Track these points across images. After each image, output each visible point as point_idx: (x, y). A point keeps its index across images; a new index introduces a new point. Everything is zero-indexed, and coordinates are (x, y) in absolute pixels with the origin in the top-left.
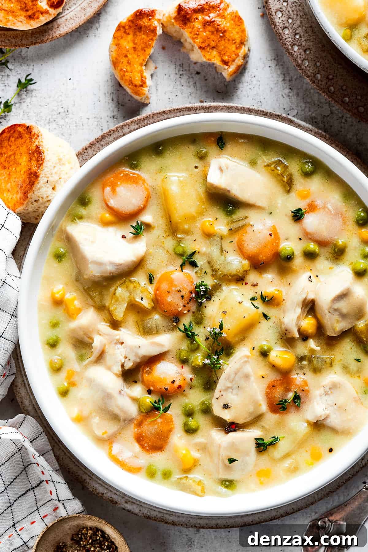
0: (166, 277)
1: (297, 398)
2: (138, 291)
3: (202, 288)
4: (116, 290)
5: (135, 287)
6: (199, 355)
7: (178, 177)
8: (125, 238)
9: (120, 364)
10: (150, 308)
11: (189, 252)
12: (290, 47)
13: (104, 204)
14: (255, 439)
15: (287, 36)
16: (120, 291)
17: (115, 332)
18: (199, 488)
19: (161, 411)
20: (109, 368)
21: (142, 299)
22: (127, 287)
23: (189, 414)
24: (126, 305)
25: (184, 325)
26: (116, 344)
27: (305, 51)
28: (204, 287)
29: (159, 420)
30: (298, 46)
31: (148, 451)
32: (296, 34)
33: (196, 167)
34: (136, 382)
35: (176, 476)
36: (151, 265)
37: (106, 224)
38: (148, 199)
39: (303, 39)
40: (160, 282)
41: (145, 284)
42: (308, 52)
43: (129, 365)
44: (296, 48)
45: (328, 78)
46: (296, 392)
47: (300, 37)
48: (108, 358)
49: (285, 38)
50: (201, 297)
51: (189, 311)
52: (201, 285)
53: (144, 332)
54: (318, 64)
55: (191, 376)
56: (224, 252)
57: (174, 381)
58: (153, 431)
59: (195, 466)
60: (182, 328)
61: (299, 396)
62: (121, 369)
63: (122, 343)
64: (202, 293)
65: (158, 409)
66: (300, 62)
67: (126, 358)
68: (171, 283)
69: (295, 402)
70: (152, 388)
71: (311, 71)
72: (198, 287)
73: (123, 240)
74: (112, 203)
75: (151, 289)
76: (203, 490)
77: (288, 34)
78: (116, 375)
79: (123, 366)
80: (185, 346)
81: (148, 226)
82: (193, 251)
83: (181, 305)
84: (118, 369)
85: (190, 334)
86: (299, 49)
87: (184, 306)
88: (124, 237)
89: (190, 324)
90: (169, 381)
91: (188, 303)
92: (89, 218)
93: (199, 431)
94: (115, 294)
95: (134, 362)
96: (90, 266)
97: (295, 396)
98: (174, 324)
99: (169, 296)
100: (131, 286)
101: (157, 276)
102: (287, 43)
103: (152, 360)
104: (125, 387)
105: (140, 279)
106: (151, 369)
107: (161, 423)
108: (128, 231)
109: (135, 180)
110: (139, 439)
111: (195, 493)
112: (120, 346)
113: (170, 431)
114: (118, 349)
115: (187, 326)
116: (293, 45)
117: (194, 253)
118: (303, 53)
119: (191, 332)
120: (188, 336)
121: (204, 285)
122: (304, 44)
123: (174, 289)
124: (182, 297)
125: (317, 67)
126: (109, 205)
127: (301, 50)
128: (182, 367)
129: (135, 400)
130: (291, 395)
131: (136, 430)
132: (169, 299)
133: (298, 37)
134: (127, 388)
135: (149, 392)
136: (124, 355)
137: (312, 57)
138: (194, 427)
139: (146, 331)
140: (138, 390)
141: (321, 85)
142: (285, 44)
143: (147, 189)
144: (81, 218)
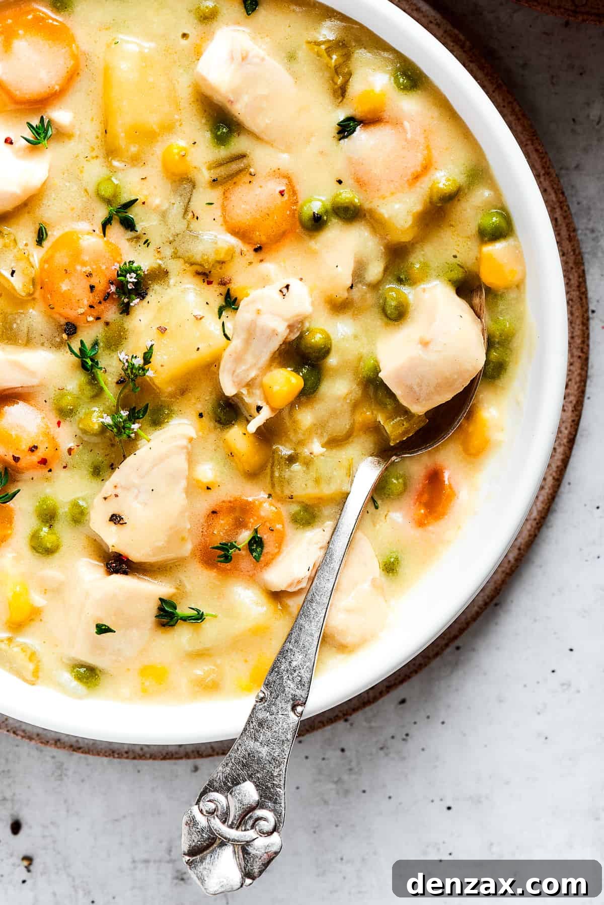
0: (70, 241)
1: (256, 543)
2: (10, 255)
3: (131, 278)
5: (5, 246)
6: (97, 409)
7: (139, 45)
8: (11, 143)
10: (23, 293)
11: (125, 198)
14: (161, 599)
21: (13, 272)
23: (48, 517)
25: (82, 342)
28: (134, 275)
33: (185, 36)
36: (50, 210)
38: (71, 77)
40: (55, 247)
41: (27, 245)
46: (256, 531)
50: (129, 293)
51: (98, 318)
52: (131, 271)
55: (72, 445)
56: (190, 214)
57: (34, 448)
59: (31, 621)
60: (76, 347)
61: (261, 539)
64: (130, 286)
68: (76, 254)
69: (251, 551)
72: (124, 272)
73: (7, 148)
75: (37, 256)
76: (36, 673)
80: (74, 382)
81: (62, 135)
82: (133, 198)
83: (86, 302)
85: (90, 363)
87: (91, 307)
88: (9, 141)
89: (96, 344)
90: (25, 446)
91: (100, 303)
93: (57, 555)
97: (253, 538)
98: (65, 336)
99: (67, 280)
101: (54, 234)
105: (24, 233)
108: (21, 133)
111: (18, 674)
115: (88, 345)
117: (132, 202)
119: (92, 360)
120: (84, 366)
121: (135, 271)
123: (79, 268)
124: (92, 288)
128: (59, 423)
130: (245, 536)
132: (65, 287)
138: (49, 545)
139: (7, 336)
143: (75, 57)
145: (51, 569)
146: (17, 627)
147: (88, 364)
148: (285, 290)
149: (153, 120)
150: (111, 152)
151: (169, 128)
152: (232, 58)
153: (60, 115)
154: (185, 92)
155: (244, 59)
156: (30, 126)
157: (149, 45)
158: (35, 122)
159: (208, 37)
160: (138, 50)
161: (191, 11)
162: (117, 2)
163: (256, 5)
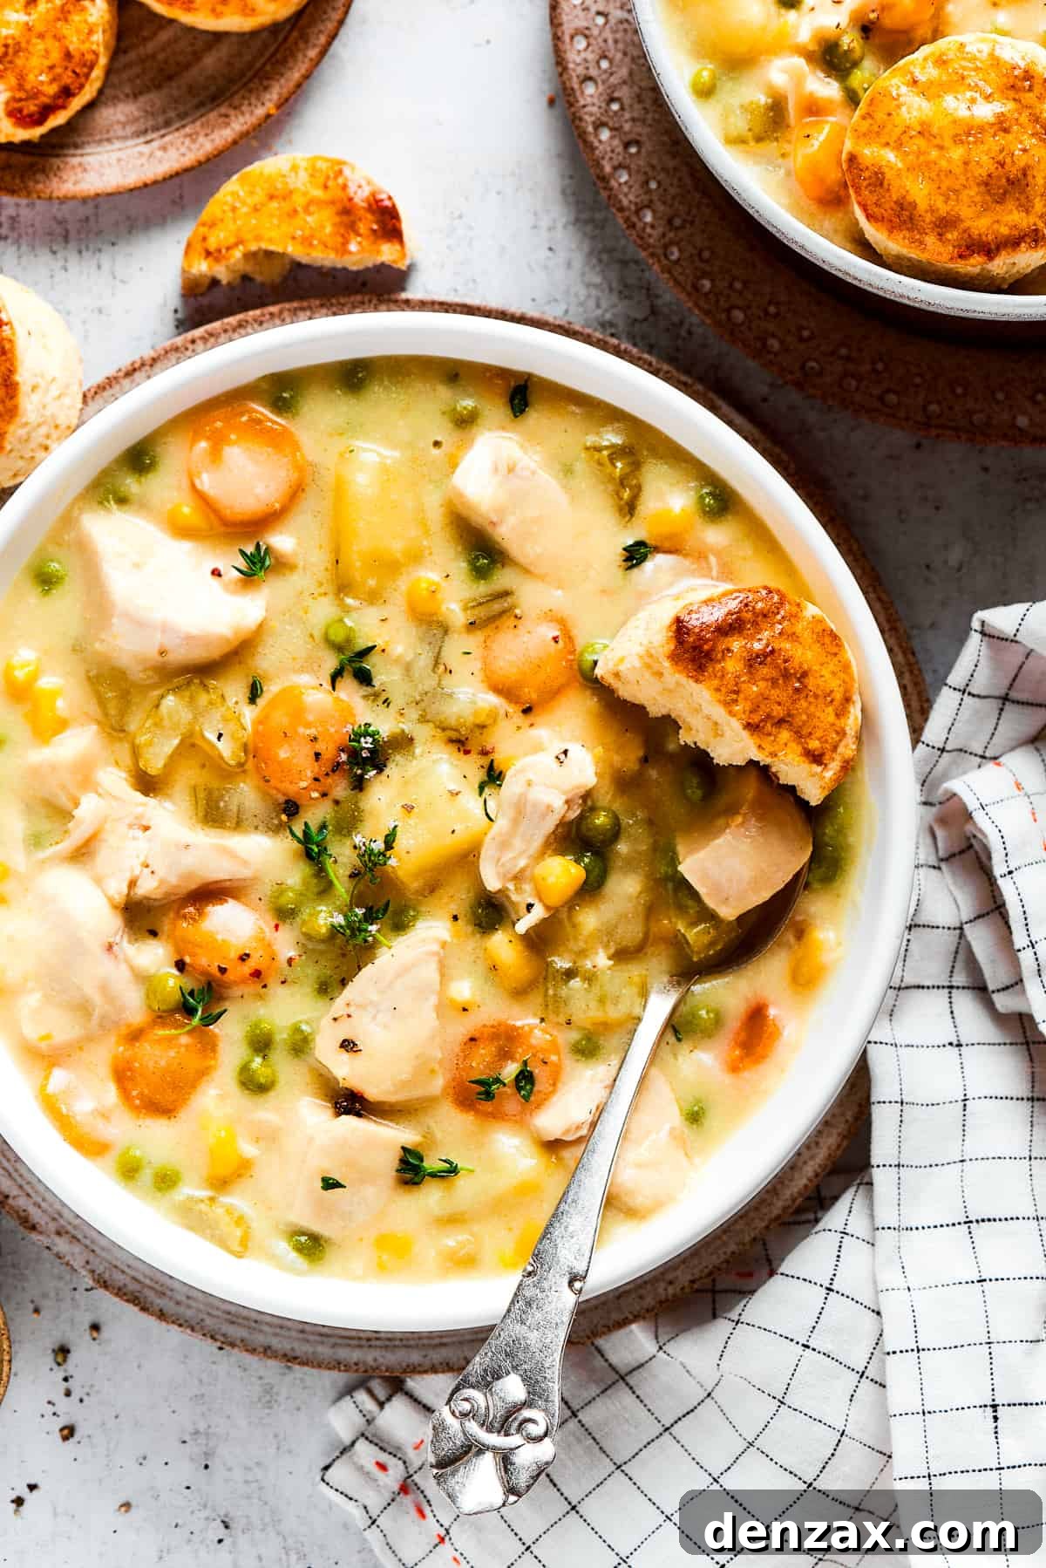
0: (291, 696)
1: (525, 1078)
2: (217, 714)
3: (366, 743)
4: (162, 697)
5: (211, 703)
6: (324, 908)
7: (379, 454)
8: (220, 575)
9: (127, 876)
10: (232, 763)
11: (361, 644)
12: (590, 129)
13: (185, 484)
14: (404, 1148)
15: (589, 100)
16: (170, 701)
17: (139, 796)
18: (239, 1233)
19: (196, 1021)
20: (99, 881)
21: (220, 736)
22: (192, 698)
23: (261, 1044)
24: (176, 742)
25: (306, 824)
26: (130, 826)
27: (627, 145)
28: (370, 740)
29: (185, 1040)
30: (612, 129)
31: (136, 1110)
32: (612, 100)
33: (437, 444)
34: (154, 933)
35: (192, 1189)
36: (267, 660)
37: (183, 531)
38: (296, 493)
39: (627, 115)
40: (272, 704)
41: (237, 703)
42: (633, 150)
43: (148, 887)
44: (605, 135)
45: (670, 222)
46: (525, 1063)
47: (622, 108)
48: (104, 857)
49: (582, 102)
50: (363, 763)
51: (324, 795)
52: (366, 734)
53: (206, 816)
54: (653, 185)
55: (292, 954)
56: (442, 668)
57: (244, 958)
58: (163, 1063)
59: (239, 1176)
60: (298, 830)
61: (531, 1073)
62: (125, 890)
63: (147, 828)
64: (365, 754)
65: (189, 1011)
66: (608, 169)
67: (147, 866)
68: (298, 713)
69: (519, 1089)
70: (187, 959)
71: (631, 197)
72: (357, 736)
73: (214, 581)
74: (206, 482)
75: (249, 714)
76: (245, 1242)
77: (592, 96)
78: (110, 899)
79: (132, 884)
80: (296, 876)
81: (283, 563)
82: (370, 644)
83: (309, 774)
84: (118, 889)
85: (316, 850)
86: (612, 137)
87: (316, 779)
88: (216, 573)
89: (323, 826)
90: (234, 954)
91: (327, 774)
92: (143, 506)
93: (272, 1094)
94: (157, 706)
95: (162, 882)
96: (115, 620)
97: (521, 1072)
98: (284, 817)
99: (286, 746)
100: (203, 699)
101: (271, 690)
102: (587, 117)
103: (205, 892)
104: (126, 938)
105: (234, 689)
106: (201, 913)
107: (187, 1046)
108: (231, 562)
109: (279, 441)
110: (123, 1076)
111: (222, 1243)
112: (139, 833)
113: (203, 1073)
114: (134, 838)
115: (314, 828)
116: (599, 125)
117: (369, 650)
118: (620, 149)
119: (319, 846)
120: (308, 855)
121: (372, 736)
122: (627, 127)
123: (301, 730)
124: (317, 755)
125: (649, 191)
126: (198, 483)
127: (616, 142)
128: (277, 927)
129: (144, 979)
130: (511, 1070)
131: (121, 1049)
132: (283, 754)
133: (615, 107)
134: (130, 942)
135: (180, 966)
136: (142, 859)
137: (641, 163)
138: (262, 1080)
139: (213, 814)
140: (153, 956)
141: (650, 236)
142: (581, 119)
143: (300, 469)
144: (122, 501)
145: (265, 1111)
146: (222, 1183)
147: (312, 852)
148: (562, 757)
149: (397, 547)
150: (342, 587)
151: (416, 557)
152: (496, 470)
153: (281, 541)
154: (436, 515)
155: (511, 470)
156: (243, 553)
157: (392, 455)
158: (250, 549)
159: (465, 445)
160: (378, 459)
161: (444, 413)
162: (353, 401)
163: (526, 405)
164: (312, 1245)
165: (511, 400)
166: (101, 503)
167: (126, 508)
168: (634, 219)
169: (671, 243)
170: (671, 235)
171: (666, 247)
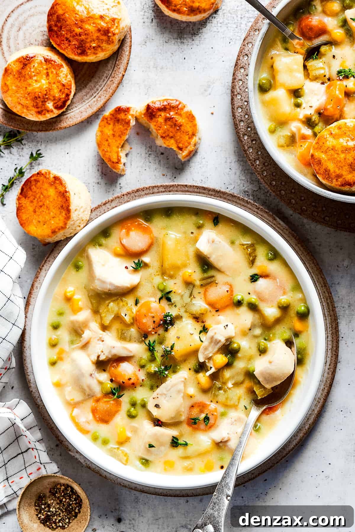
0: (147, 304)
2: (125, 309)
3: (169, 318)
4: (109, 303)
5: (123, 305)
6: (153, 365)
7: (175, 235)
8: (127, 268)
9: (97, 355)
10: (129, 323)
11: (168, 290)
12: (242, 136)
13: (119, 242)
14: (173, 437)
15: (242, 127)
16: (112, 304)
17: (101, 332)
18: (125, 458)
19: (115, 397)
20: (89, 356)
21: (126, 315)
22: (118, 304)
23: (134, 405)
24: (113, 316)
25: (149, 341)
26: (98, 340)
27: (252, 141)
28: (169, 317)
29: (112, 402)
30: (248, 136)
31: (98, 421)
32: (248, 127)
33: (192, 233)
34: (104, 371)
35: (112, 445)
36: (141, 293)
37: (118, 255)
38: (150, 246)
39: (253, 132)
40: (142, 306)
41: (131, 305)
42: (254, 142)
43: (102, 358)
44: (246, 138)
45: (264, 164)
47: (251, 130)
48: (90, 348)
49: (239, 128)
50: (167, 324)
51: (156, 333)
53: (121, 338)
54: (259, 153)
55: (143, 378)
56: (192, 296)
57: (130, 379)
58: (105, 409)
59: (126, 442)
60: (147, 342)
61: (208, 418)
62: (96, 359)
63: (103, 341)
64: (168, 322)
65: (114, 394)
66: (246, 148)
67: (103, 352)
68: (149, 309)
69: (205, 422)
70: (113, 379)
71: (253, 156)
72: (167, 316)
73: (126, 270)
74: (124, 242)
75: (135, 309)
76: (127, 461)
77: (242, 126)
78: (92, 361)
79: (98, 357)
80: (146, 356)
81: (146, 265)
82: (171, 290)
83: (152, 327)
84: (94, 358)
85: (152, 348)
86: (248, 138)
87: (154, 329)
88: (126, 268)
89: (154, 342)
90: (127, 378)
91: (157, 327)
92: (107, 247)
93: (136, 418)
94: (108, 305)
95: (107, 357)
96: (96, 281)
97: (206, 417)
98: (143, 339)
99: (145, 319)
100: (121, 304)
101: (142, 302)
102: (241, 132)
103: (119, 359)
104: (96, 372)
105: (130, 301)
106: (118, 365)
107: (113, 404)
108: (131, 264)
109: (146, 230)
110: (94, 411)
111: (120, 461)
112: (101, 342)
113: (117, 412)
114: (99, 344)
115: (152, 342)
116: (244, 135)
117: (170, 292)
118: (250, 142)
119: (153, 347)
120: (149, 349)
121: (170, 316)
122: (252, 135)
123: (150, 314)
124: (154, 322)
125: (258, 155)
126: (122, 242)
127: (249, 140)
128: (139, 370)
129: (100, 383)
130: (202, 416)
131: (94, 404)
132: (144, 321)
133: (249, 129)
134: (97, 373)
135: (112, 381)
136: (101, 350)
137: (256, 146)
138: (134, 415)
139: (123, 337)
140: (104, 377)
141: (258, 168)
142: (239, 133)
143: (152, 239)
144: (100, 245)
145: (134, 423)
146: (121, 443)
147: (151, 349)
148: (226, 327)
149: (179, 263)
150: (163, 273)
151: (185, 266)
152: (209, 242)
153: (146, 259)
154: (191, 252)
155: (213, 242)
156: (134, 262)
157: (179, 236)
158: (136, 261)
159: (200, 234)
160: (175, 237)
161: (194, 224)
162: (168, 220)
163: (218, 222)
164: (146, 462)
165: (214, 221)
166: (94, 246)
167: (101, 247)
168: (253, 163)
169: (264, 170)
170: (264, 168)
171: (262, 172)
